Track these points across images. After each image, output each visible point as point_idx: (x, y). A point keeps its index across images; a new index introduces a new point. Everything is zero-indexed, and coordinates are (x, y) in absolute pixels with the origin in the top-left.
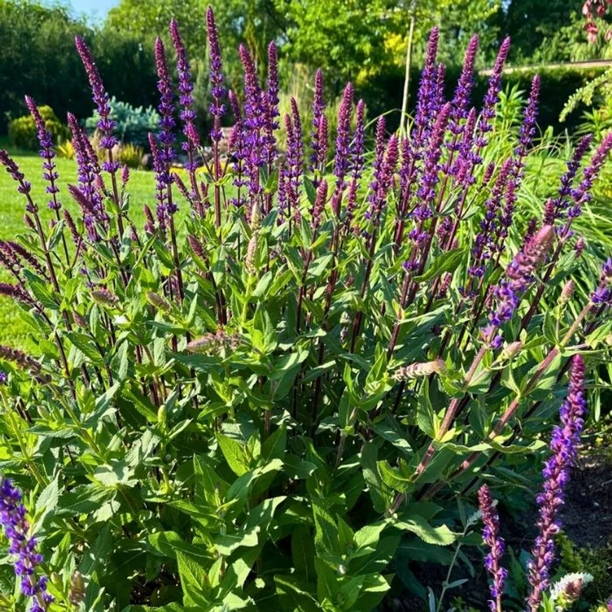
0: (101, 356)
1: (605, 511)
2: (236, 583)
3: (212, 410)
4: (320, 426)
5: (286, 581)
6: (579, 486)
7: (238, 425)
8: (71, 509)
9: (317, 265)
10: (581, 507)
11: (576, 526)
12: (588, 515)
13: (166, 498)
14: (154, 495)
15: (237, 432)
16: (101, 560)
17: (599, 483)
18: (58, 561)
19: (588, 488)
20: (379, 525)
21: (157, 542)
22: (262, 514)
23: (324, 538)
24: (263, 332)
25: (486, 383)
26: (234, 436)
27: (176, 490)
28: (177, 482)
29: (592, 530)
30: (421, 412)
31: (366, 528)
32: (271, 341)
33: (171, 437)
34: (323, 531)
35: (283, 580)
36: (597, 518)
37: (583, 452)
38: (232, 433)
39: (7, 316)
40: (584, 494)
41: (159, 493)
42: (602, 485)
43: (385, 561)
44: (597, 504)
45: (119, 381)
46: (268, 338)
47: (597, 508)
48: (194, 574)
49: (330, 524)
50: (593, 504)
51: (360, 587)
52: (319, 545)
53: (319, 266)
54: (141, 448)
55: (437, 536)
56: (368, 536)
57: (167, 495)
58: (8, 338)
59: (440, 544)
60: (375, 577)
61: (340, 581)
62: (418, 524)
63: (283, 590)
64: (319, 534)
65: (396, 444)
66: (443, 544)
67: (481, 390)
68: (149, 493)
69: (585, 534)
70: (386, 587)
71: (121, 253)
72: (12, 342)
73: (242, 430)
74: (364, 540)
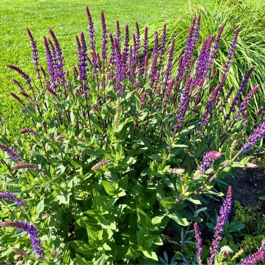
0: (58, 148)
1: (259, 188)
2: (108, 237)
3: (100, 173)
4: (141, 175)
5: (126, 235)
6: (250, 176)
7: (110, 172)
8: (48, 205)
9: (142, 115)
10: (249, 186)
11: (246, 195)
12: (252, 190)
13: (82, 198)
14: (78, 197)
15: (109, 176)
16: (58, 222)
17: (258, 175)
18: (44, 227)
19: (253, 177)
20: (161, 216)
21: (79, 223)
22: (118, 210)
23: (141, 220)
24: (119, 152)
25: (201, 179)
26: (108, 178)
27: (86, 195)
28: (86, 192)
29: (252, 198)
30: (178, 183)
31: (157, 217)
32: (122, 155)
33: (85, 179)
34: (141, 218)
35: (125, 234)
36: (255, 191)
37: (254, 160)
38: (108, 176)
39: (11, 73)
40: (251, 180)
41: (80, 196)
42: (259, 176)
43: (163, 227)
44: (256, 185)
45: (65, 154)
46: (121, 154)
47: (256, 187)
48: (93, 234)
49: (143, 215)
50: (254, 185)
51: (153, 242)
52: (139, 223)
53: (143, 117)
54: (73, 182)
55: (182, 222)
56: (157, 220)
57: (83, 197)
58: (11, 84)
59: (183, 225)
60: (159, 238)
61: (146, 237)
62: (176, 215)
63: (125, 238)
64: (139, 218)
65: (169, 186)
66: (185, 225)
67: (199, 182)
68: (76, 196)
69: (249, 199)
70: (162, 244)
71: (66, 107)
72: (13, 87)
73: (111, 175)
74: (156, 222)
